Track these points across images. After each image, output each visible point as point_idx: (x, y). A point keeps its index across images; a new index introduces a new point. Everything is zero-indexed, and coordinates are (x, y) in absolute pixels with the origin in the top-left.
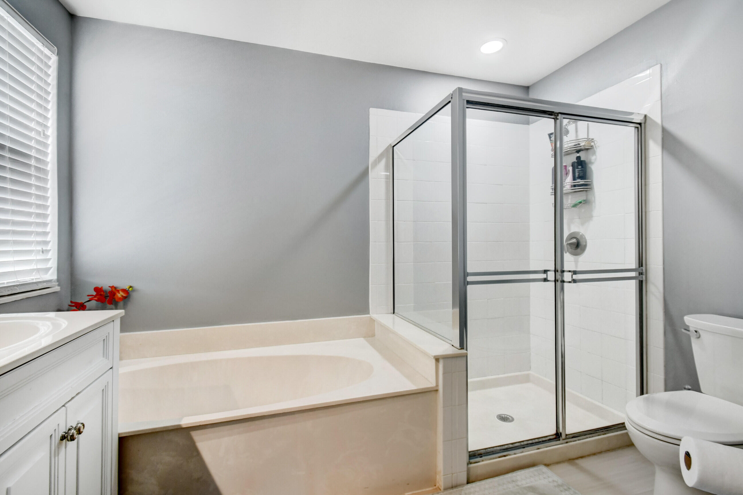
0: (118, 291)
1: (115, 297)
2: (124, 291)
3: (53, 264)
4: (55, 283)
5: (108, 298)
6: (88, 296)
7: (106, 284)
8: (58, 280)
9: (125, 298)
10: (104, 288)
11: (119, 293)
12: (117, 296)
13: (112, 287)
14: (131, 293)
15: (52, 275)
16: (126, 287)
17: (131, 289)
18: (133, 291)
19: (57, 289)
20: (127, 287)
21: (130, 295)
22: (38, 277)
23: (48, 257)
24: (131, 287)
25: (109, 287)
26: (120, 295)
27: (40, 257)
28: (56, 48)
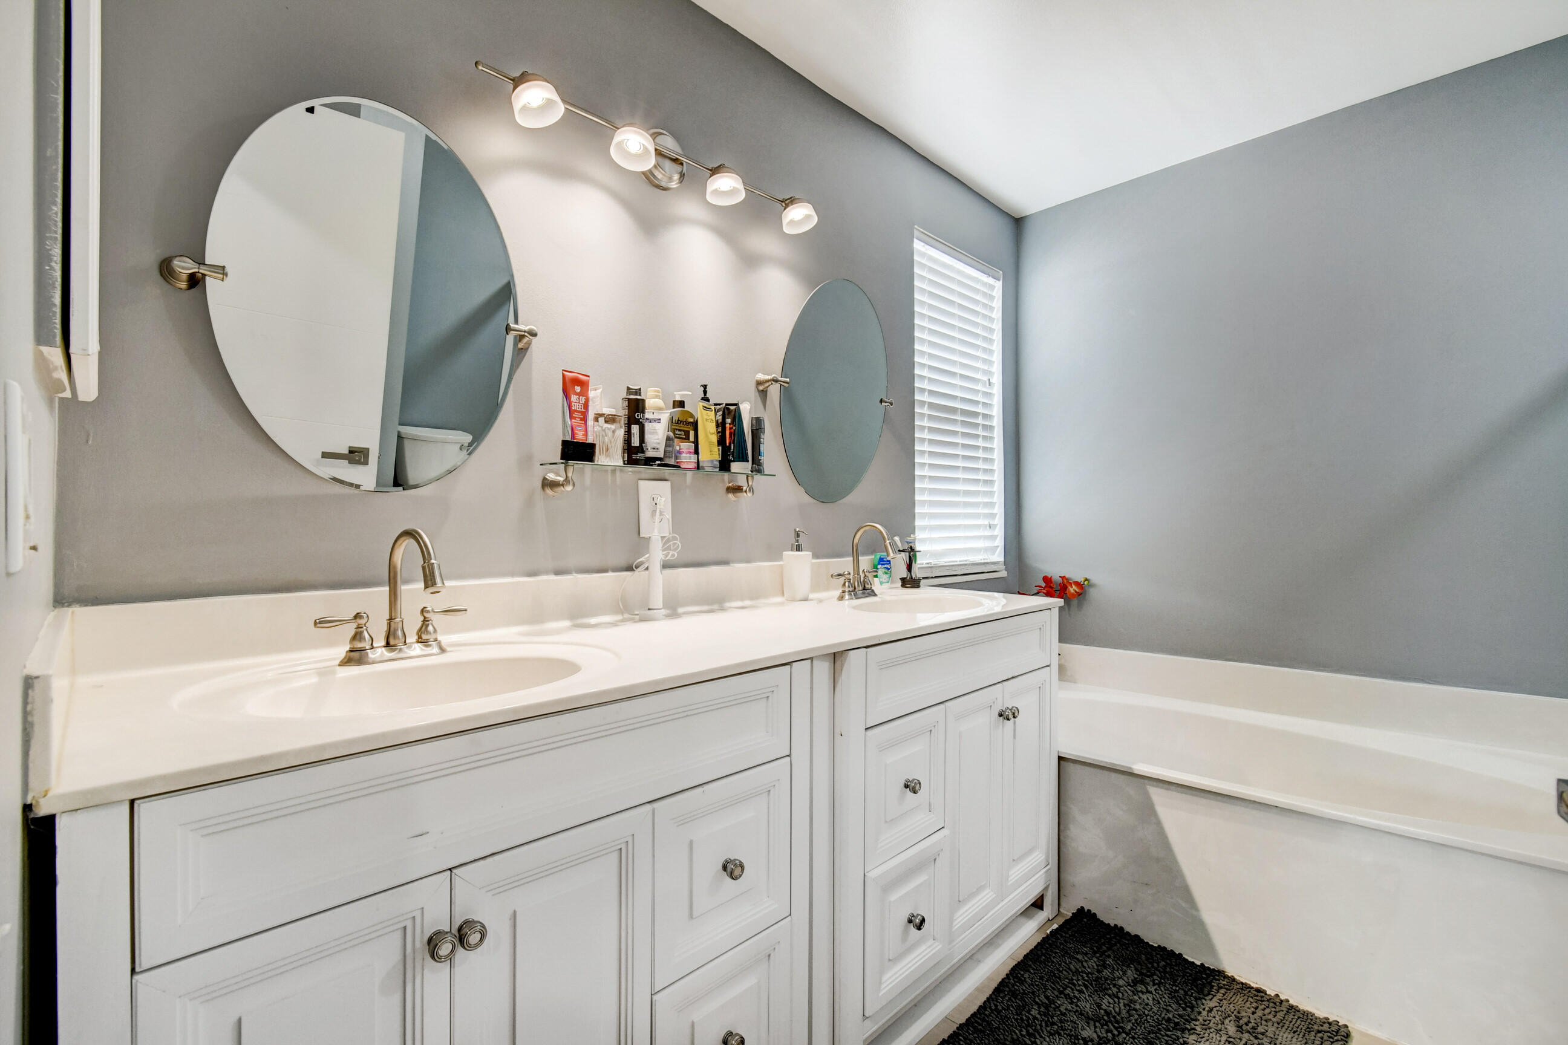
0: (1071, 584)
1: (1067, 592)
2: (1077, 584)
3: (1000, 542)
4: (1001, 566)
5: (1058, 592)
6: (1036, 586)
7: (1056, 572)
8: (1005, 563)
9: (1079, 594)
10: (1054, 579)
11: (1072, 587)
12: (1070, 591)
13: (1063, 578)
14: (1086, 588)
15: (998, 557)
16: (1080, 579)
17: (1086, 583)
18: (1091, 585)
19: (1004, 574)
20: (1083, 580)
21: (1086, 591)
22: (986, 557)
23: (996, 533)
24: (1086, 580)
25: (1060, 577)
26: (1073, 589)
27: (988, 533)
28: (1001, 272)
